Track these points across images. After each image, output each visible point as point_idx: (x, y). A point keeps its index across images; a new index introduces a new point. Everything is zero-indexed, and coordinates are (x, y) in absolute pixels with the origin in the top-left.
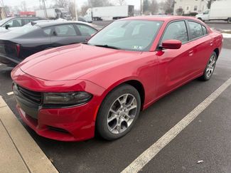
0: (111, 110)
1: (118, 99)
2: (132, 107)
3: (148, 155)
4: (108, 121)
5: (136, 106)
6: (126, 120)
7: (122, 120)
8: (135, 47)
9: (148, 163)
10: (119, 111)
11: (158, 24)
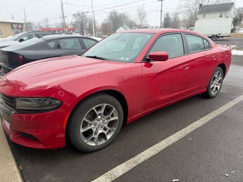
0: (84, 119)
1: (94, 108)
2: (112, 119)
3: (120, 170)
4: (82, 131)
5: (117, 118)
6: (105, 132)
7: (100, 131)
8: (122, 59)
9: (118, 178)
10: (95, 121)
11: (149, 36)
